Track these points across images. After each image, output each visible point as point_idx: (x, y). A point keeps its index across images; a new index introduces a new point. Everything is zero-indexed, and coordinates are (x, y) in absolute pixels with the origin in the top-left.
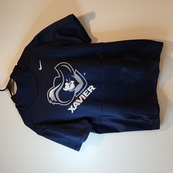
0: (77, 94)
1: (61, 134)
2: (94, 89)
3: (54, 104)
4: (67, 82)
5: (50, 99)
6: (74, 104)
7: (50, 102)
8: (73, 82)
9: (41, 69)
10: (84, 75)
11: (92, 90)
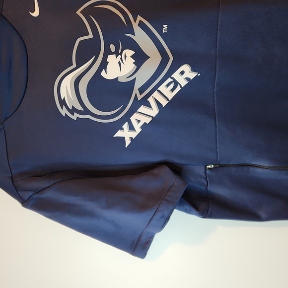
0: (141, 90)
1: (90, 205)
2: (192, 75)
3: (75, 117)
4: (112, 53)
5: (63, 103)
7: (64, 112)
8: (129, 53)
10: (164, 31)
11: (187, 79)
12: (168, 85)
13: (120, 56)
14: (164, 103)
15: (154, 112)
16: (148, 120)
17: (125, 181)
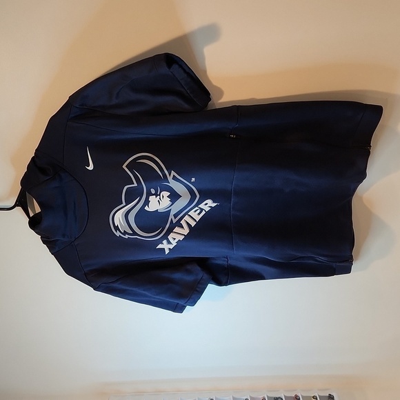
0: (175, 216)
2: (214, 205)
3: (127, 236)
4: (153, 195)
7: (118, 234)
8: (166, 194)
9: (91, 168)
10: (192, 181)
11: (210, 207)
12: (195, 211)
13: (158, 197)
14: (193, 224)
15: (186, 231)
16: (182, 238)
17: (166, 274)
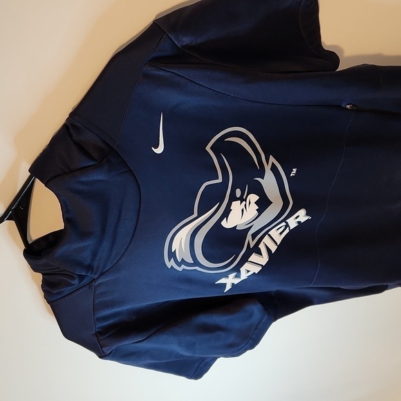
0: (254, 236)
2: (305, 219)
4: (237, 199)
5: (172, 255)
6: (243, 270)
7: (170, 264)
8: (254, 198)
10: (292, 175)
11: (299, 222)
13: (244, 202)
14: (273, 248)
